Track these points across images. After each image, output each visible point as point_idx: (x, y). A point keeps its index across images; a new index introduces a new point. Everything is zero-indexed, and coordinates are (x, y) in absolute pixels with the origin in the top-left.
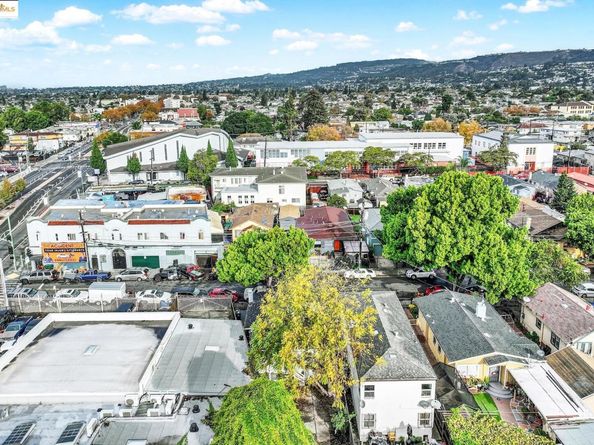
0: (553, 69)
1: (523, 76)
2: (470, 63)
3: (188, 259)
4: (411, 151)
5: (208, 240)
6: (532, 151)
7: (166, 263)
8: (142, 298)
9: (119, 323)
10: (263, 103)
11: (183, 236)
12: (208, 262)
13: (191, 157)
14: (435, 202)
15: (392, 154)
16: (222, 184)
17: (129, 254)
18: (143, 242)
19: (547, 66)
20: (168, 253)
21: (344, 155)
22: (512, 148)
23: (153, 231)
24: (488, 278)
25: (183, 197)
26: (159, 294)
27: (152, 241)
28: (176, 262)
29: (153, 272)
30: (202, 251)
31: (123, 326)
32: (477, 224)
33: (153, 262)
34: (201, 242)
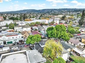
0: (52, 11)
1: (49, 12)
2: (42, 10)
3: (18, 41)
4: (42, 22)
5: (21, 38)
6: (56, 21)
7: (13, 42)
8: (13, 49)
9: (16, 53)
10: (13, 15)
11: (16, 37)
12: (21, 41)
13: (8, 25)
14: (57, 29)
15: (40, 23)
16: (16, 29)
17: (7, 41)
18: (9, 39)
19: (51, 11)
20: (14, 41)
21: (33, 23)
22: (54, 21)
23: (11, 37)
24: (65, 38)
25: (10, 31)
26: (16, 48)
27: (11, 39)
28: (15, 42)
29: (12, 44)
30: (20, 40)
31: (17, 54)
32: (63, 31)
33: (11, 42)
34: (20, 38)
